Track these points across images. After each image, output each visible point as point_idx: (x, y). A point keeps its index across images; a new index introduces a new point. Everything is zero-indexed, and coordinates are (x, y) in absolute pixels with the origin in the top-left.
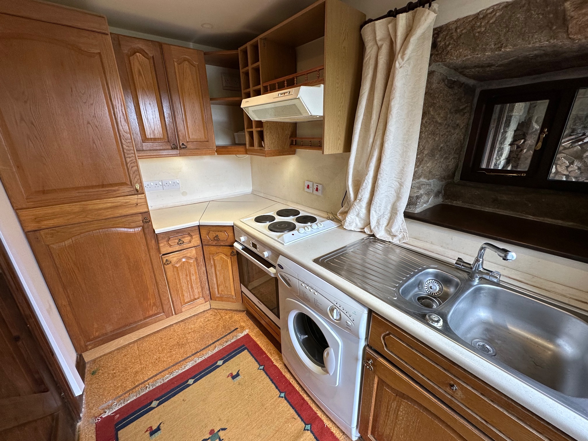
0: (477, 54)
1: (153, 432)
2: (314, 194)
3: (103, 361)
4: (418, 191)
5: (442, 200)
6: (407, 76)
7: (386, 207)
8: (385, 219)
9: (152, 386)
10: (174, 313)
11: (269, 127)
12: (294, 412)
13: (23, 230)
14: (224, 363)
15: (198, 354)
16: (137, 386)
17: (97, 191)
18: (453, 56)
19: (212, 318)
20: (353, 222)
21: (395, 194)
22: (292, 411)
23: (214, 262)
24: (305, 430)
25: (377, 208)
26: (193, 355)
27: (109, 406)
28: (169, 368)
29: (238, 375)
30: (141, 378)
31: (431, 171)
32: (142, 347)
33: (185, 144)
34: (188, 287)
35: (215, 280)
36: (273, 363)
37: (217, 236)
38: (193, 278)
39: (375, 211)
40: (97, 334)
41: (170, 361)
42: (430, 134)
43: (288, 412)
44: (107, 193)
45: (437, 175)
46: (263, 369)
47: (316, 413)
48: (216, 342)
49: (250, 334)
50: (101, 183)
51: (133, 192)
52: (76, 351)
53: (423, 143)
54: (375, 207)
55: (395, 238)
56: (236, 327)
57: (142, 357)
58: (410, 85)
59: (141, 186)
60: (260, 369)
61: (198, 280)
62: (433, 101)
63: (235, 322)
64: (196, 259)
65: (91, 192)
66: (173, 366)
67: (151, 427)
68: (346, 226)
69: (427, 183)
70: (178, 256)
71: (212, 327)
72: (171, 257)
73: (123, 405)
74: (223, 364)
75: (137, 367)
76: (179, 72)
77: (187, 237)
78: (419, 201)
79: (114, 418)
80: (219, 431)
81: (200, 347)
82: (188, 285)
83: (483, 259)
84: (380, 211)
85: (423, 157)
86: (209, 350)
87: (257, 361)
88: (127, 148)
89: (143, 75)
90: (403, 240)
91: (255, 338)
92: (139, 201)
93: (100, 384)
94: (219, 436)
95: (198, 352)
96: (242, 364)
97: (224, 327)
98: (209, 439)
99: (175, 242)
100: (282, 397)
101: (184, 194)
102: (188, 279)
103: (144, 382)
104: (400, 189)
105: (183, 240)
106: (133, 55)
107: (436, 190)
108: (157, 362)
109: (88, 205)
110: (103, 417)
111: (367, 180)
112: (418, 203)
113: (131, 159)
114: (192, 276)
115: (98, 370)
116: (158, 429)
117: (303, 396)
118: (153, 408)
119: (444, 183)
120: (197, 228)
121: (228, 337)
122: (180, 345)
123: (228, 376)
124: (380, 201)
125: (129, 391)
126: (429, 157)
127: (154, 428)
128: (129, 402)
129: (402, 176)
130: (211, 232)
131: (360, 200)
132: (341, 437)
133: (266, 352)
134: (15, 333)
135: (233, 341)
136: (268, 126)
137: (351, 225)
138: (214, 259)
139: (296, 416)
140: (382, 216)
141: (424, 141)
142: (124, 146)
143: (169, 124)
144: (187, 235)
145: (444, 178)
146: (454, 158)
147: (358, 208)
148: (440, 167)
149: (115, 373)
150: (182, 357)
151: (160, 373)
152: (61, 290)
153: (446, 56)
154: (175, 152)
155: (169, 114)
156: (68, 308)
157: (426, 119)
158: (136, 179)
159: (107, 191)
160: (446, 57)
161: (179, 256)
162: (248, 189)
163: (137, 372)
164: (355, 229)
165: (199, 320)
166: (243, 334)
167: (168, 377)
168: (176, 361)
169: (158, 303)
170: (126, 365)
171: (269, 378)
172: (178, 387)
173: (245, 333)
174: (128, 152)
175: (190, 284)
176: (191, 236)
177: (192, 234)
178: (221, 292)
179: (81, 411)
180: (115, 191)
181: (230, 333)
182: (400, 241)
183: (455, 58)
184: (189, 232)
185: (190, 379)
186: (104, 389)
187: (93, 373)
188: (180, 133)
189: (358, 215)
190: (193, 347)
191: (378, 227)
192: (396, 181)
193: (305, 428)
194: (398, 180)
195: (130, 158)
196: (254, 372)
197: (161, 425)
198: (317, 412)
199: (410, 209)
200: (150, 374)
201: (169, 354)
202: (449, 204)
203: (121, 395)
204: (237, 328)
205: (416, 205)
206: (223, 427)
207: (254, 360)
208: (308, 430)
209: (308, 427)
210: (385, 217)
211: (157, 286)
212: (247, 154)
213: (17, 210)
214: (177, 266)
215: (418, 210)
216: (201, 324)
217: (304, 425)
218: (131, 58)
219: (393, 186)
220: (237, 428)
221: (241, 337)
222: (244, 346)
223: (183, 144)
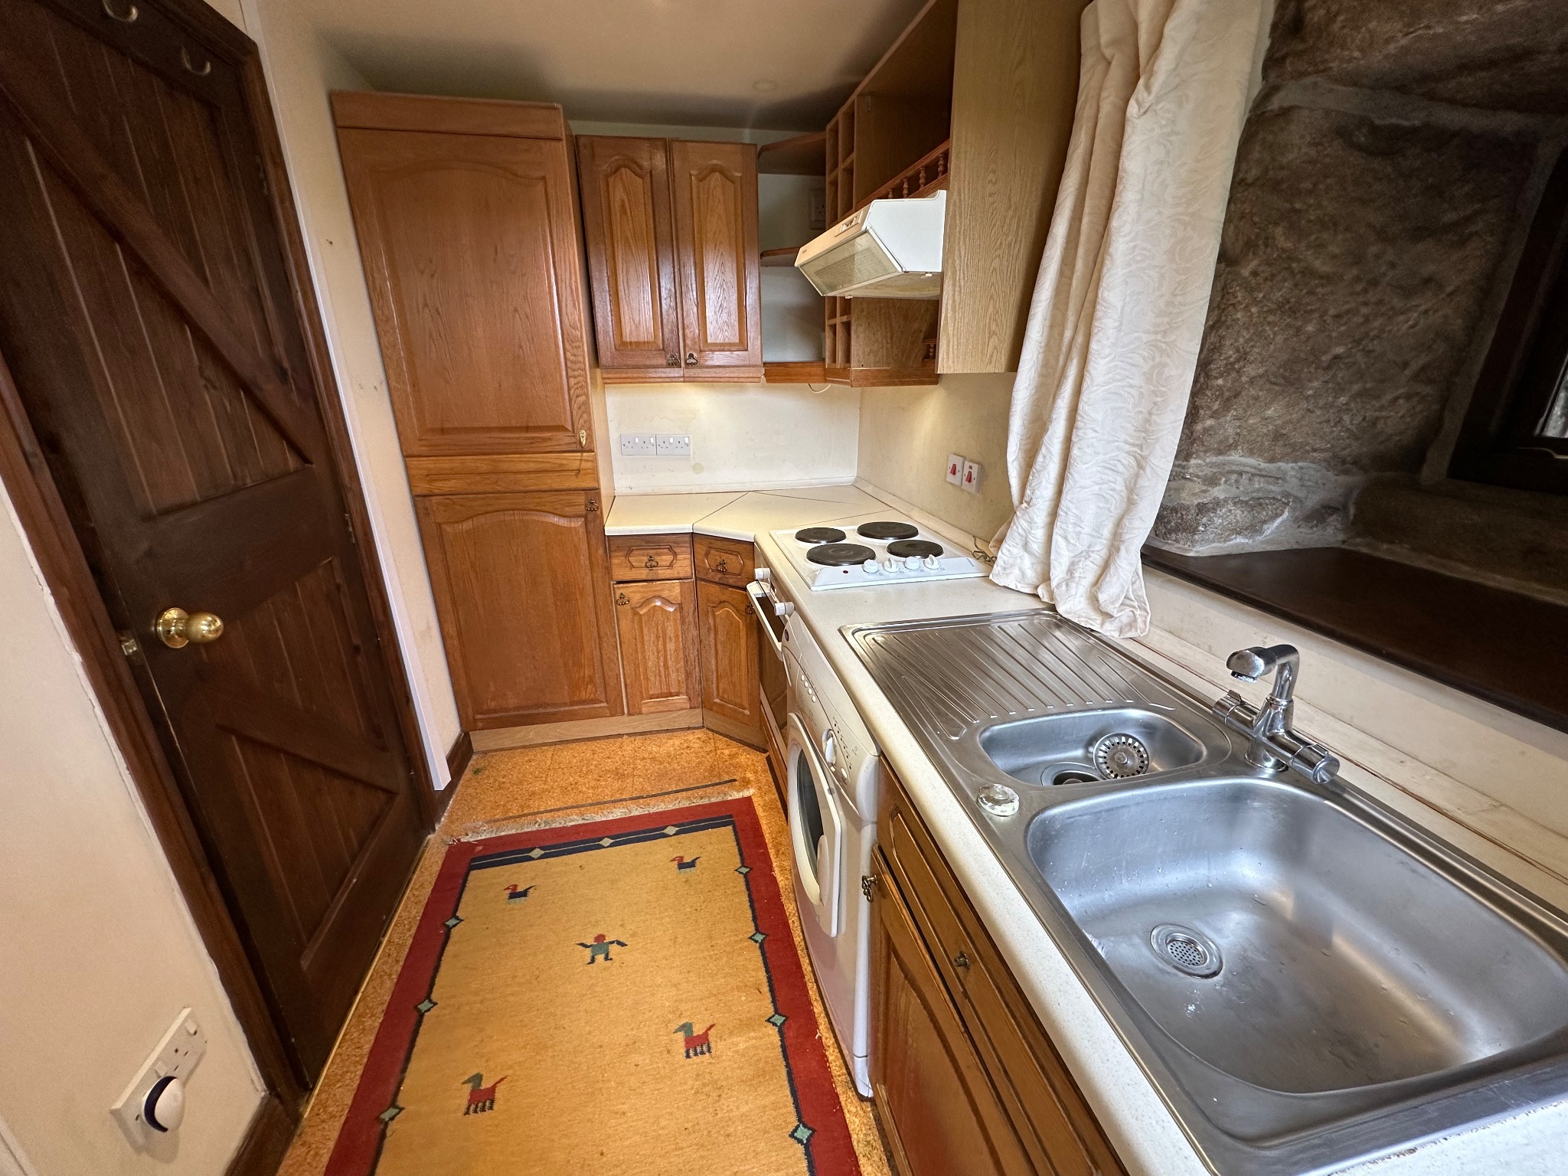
0: (1428, 27)
1: (515, 895)
2: (964, 490)
3: (497, 758)
4: (1205, 488)
5: (1341, 537)
6: (1173, 138)
7: (1097, 529)
8: (1092, 565)
9: (546, 823)
10: (626, 711)
11: (865, 313)
12: (765, 980)
13: (411, 491)
14: (677, 833)
15: (641, 801)
16: (525, 815)
17: (518, 438)
18: (1348, 49)
19: (696, 746)
20: (1012, 566)
21: (1124, 494)
22: (762, 975)
23: (715, 622)
24: (768, 1021)
25: (1070, 528)
26: (632, 799)
27: (475, 827)
28: (583, 806)
29: (692, 864)
30: (536, 805)
31: (1284, 432)
32: (559, 756)
33: (695, 355)
34: (658, 662)
35: (713, 662)
36: (771, 869)
37: (723, 564)
38: (671, 646)
39: (1065, 538)
40: (493, 704)
41: (590, 795)
42: (1270, 311)
43: (753, 974)
44: (531, 443)
45: (1315, 450)
46: (746, 876)
47: (811, 1004)
48: (682, 791)
49: (754, 799)
50: (524, 424)
51: (575, 445)
52: (461, 725)
53: (1241, 340)
54: (1064, 526)
55: (1111, 622)
56: (735, 777)
57: (551, 773)
58: (1184, 164)
59: (590, 437)
60: (740, 873)
61: (681, 655)
62: (1288, 205)
63: (738, 766)
64: (680, 607)
65: (510, 438)
66: (591, 805)
67: (515, 886)
68: (998, 574)
69: (1260, 470)
70: (644, 592)
71: (688, 762)
72: (631, 590)
73: (494, 835)
74: (674, 835)
75: (538, 786)
76: (699, 198)
77: (666, 554)
78: (1204, 520)
79: (474, 849)
80: (612, 942)
81: (649, 789)
82: (658, 658)
83: (1291, 702)
84: (1078, 539)
85: (1236, 384)
86: (663, 801)
87: (741, 854)
88: (572, 358)
89: (629, 214)
90: (1130, 630)
91: (761, 810)
92: (584, 465)
93: (478, 791)
94: (608, 949)
95: (642, 797)
96: (709, 848)
97: (712, 768)
98: (589, 947)
99: (641, 561)
100: (756, 942)
101: (697, 468)
102: (661, 647)
103: (538, 813)
104: (1137, 476)
105: (657, 558)
106: (615, 173)
107: (1313, 501)
108: (569, 789)
109: (502, 461)
110: (462, 840)
111: (1047, 448)
112: (1201, 528)
113: (576, 381)
114: (668, 640)
115: (485, 768)
116: (524, 894)
117: (801, 959)
118: (531, 859)
119: (1357, 479)
120: (687, 538)
121: (708, 790)
122: (619, 775)
123: (674, 860)
124: (1077, 508)
125: (511, 818)
126: (1268, 386)
127: (520, 889)
128: (503, 834)
129: (1144, 438)
130: (713, 552)
131: (1028, 503)
132: (839, 1076)
133: (769, 846)
134: (356, 641)
135: (713, 800)
136: (862, 311)
137: (1008, 574)
138: (714, 615)
139: (766, 989)
140: (1084, 554)
141: (1245, 333)
142: (568, 354)
143: (667, 311)
144: (667, 550)
145: (1355, 463)
146: (1408, 397)
147: (1025, 524)
148: (1328, 421)
149: (504, 783)
150: (612, 796)
151: (567, 808)
152: (449, 606)
153: (1328, 52)
154: (675, 372)
155: (670, 290)
156: (456, 642)
157: (1255, 263)
158: (582, 421)
159: (533, 438)
160: (1327, 56)
161: (646, 592)
162: (846, 474)
163: (534, 793)
164: (1019, 585)
165: (671, 742)
166: (741, 794)
167: (575, 820)
168: (601, 798)
169: (598, 680)
170: (524, 776)
171: (750, 896)
172: (582, 842)
173: (746, 793)
174: (574, 366)
175: (662, 659)
176: (675, 554)
177: (677, 550)
178: (723, 693)
179: (439, 821)
180: (544, 440)
181: (716, 784)
182: (1121, 631)
183: (1356, 54)
184: (672, 544)
185: (608, 837)
186: (480, 801)
187: (476, 772)
188: (687, 331)
189: (1026, 546)
190: (638, 785)
191: (1067, 585)
192: (1128, 453)
193: (770, 1018)
194: (1136, 449)
195: (575, 377)
196: (725, 872)
197: (531, 890)
198: (815, 1004)
199: (1178, 545)
200: (552, 804)
201: (593, 783)
202: (1364, 550)
203: (498, 820)
204: (735, 780)
205: (1195, 531)
206: (622, 940)
207: (737, 851)
208: (774, 1024)
209: (779, 1020)
210: (1091, 559)
211: (600, 645)
212: (826, 381)
213: (406, 456)
214: (641, 613)
215: (1200, 548)
216: (672, 749)
217: (771, 1011)
218: (611, 180)
219: (1121, 468)
220: (645, 953)
221: (733, 798)
222: (731, 816)
223: (691, 356)
